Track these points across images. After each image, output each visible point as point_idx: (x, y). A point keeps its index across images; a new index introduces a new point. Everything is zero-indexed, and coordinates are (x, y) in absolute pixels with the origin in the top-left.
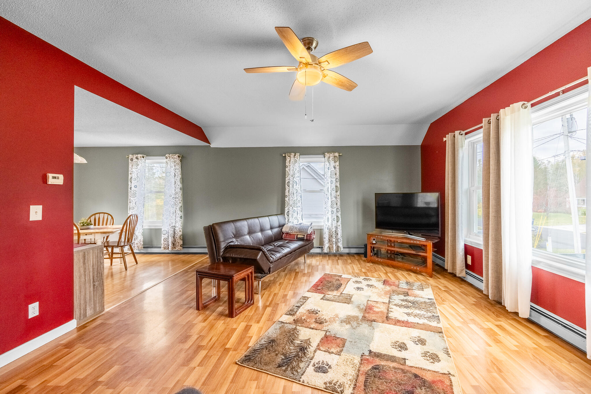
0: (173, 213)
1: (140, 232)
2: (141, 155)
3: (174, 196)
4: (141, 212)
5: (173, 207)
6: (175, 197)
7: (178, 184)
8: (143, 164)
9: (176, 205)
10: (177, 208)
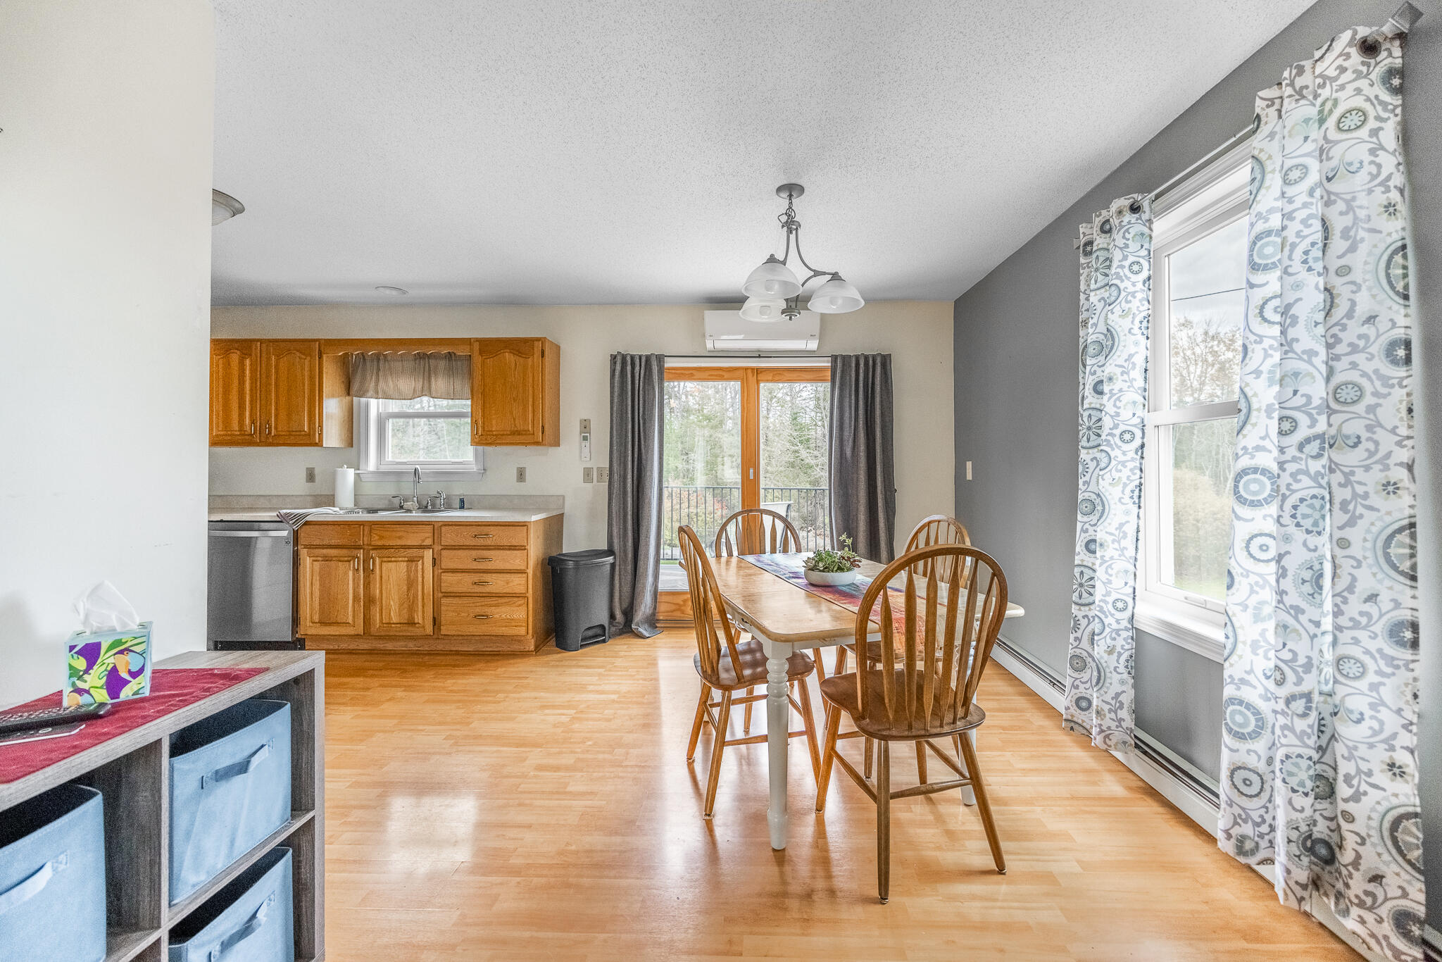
0: (1307, 575)
1: (1119, 649)
2: (1124, 202)
3: (1321, 426)
4: (1125, 536)
5: (1307, 523)
6: (1333, 431)
7: (1362, 309)
8: (1133, 246)
9: (1337, 506)
10: (1353, 534)
